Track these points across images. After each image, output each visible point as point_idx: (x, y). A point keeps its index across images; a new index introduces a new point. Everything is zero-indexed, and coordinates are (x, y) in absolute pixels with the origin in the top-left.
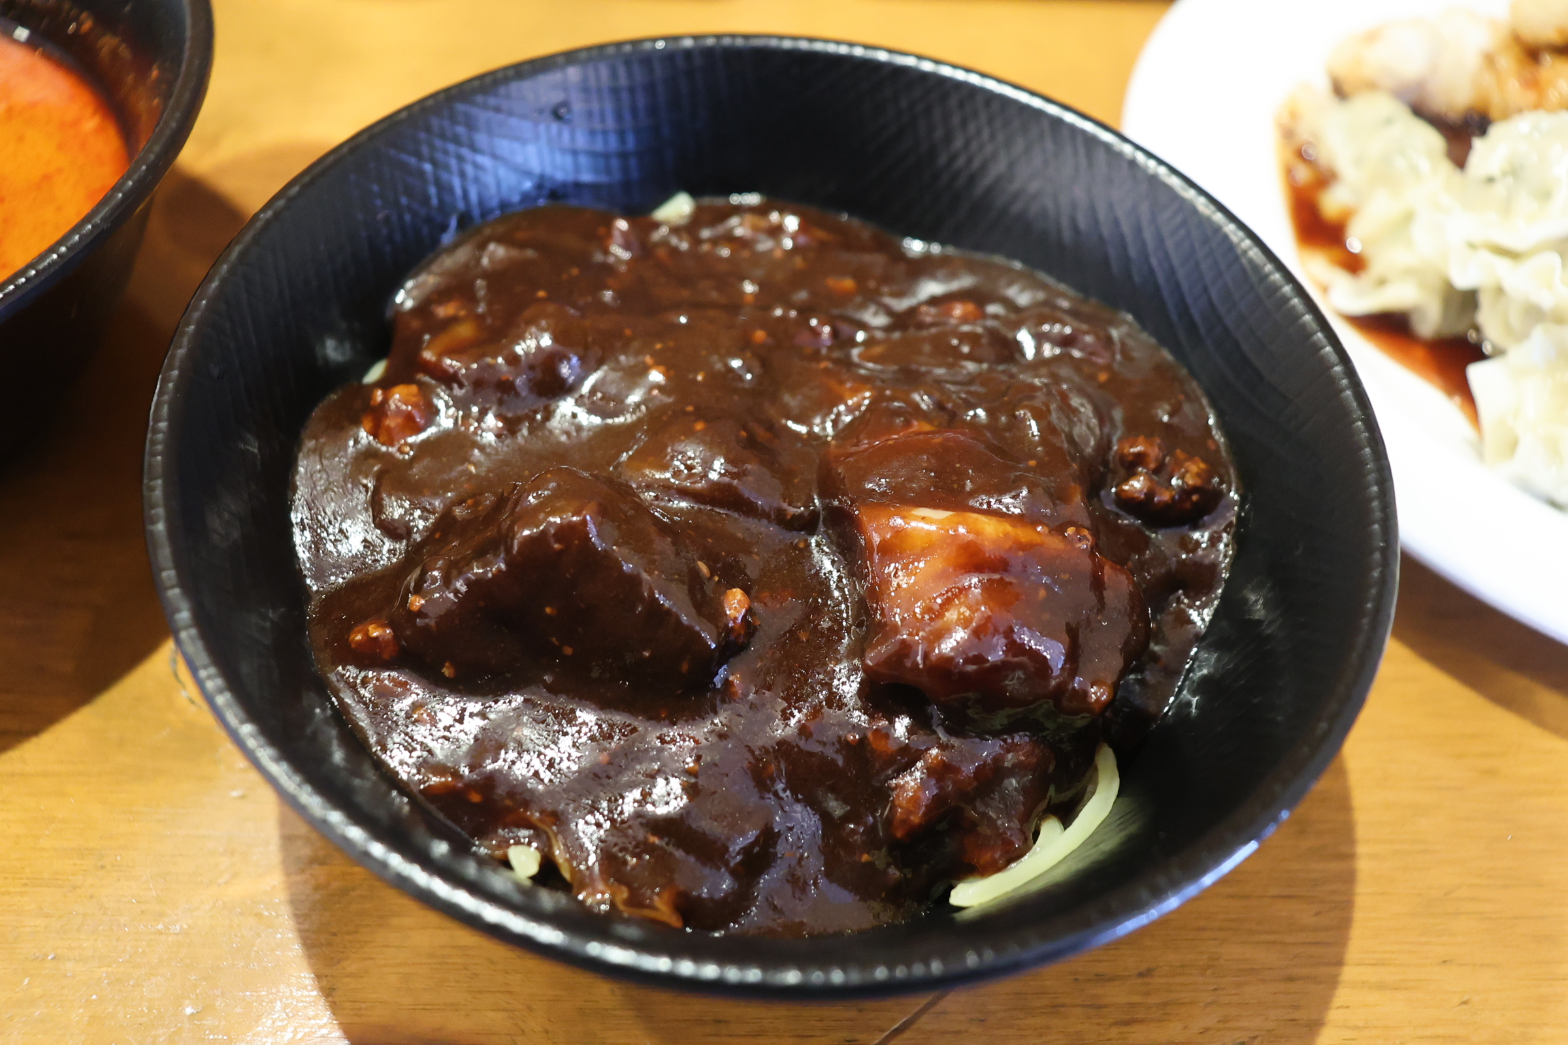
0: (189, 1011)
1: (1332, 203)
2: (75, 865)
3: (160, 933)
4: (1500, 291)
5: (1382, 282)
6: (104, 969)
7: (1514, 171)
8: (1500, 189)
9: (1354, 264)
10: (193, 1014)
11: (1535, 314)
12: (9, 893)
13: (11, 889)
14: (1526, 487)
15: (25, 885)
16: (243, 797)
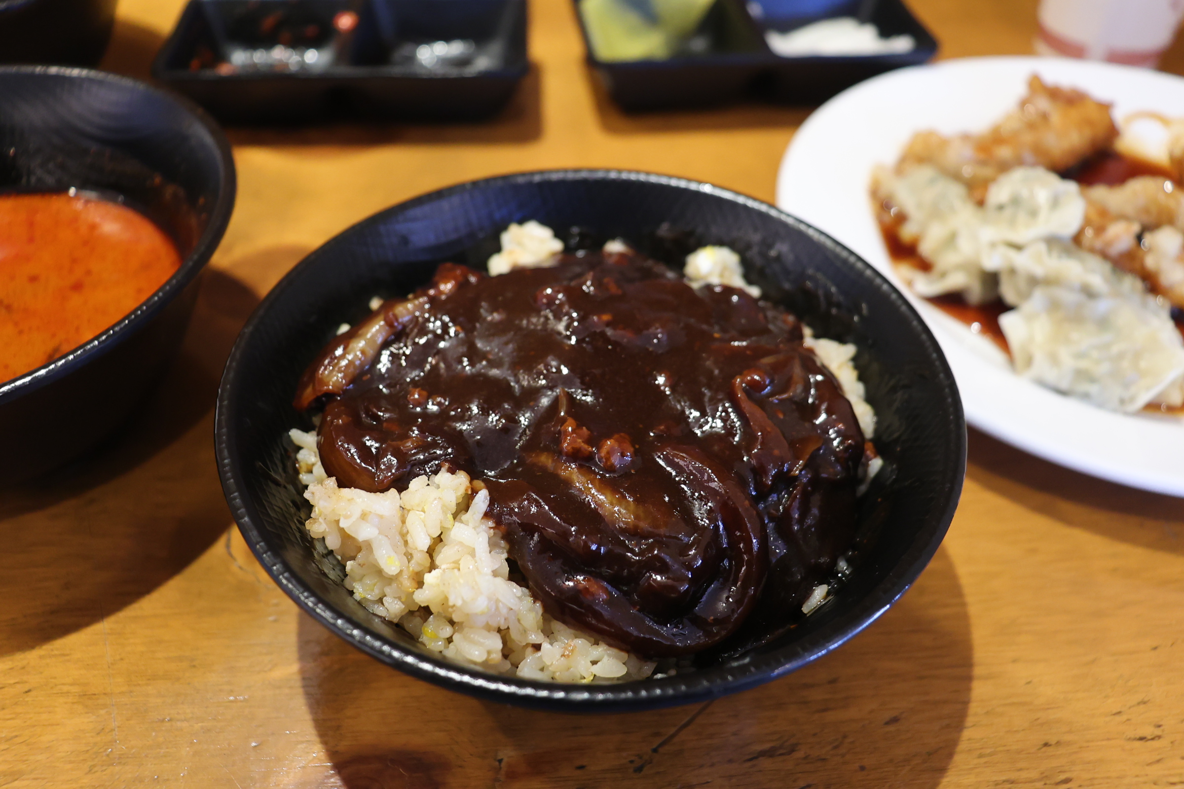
0: (254, 744)
1: (907, 232)
2: (178, 666)
3: (231, 701)
4: (1013, 271)
5: (943, 275)
6: (200, 724)
7: (1016, 201)
8: (1007, 212)
9: (925, 266)
10: (255, 746)
11: (1034, 282)
12: (139, 685)
13: (140, 682)
14: (1042, 383)
15: (149, 679)
16: (275, 621)
